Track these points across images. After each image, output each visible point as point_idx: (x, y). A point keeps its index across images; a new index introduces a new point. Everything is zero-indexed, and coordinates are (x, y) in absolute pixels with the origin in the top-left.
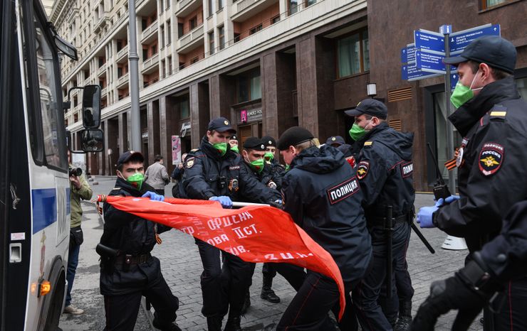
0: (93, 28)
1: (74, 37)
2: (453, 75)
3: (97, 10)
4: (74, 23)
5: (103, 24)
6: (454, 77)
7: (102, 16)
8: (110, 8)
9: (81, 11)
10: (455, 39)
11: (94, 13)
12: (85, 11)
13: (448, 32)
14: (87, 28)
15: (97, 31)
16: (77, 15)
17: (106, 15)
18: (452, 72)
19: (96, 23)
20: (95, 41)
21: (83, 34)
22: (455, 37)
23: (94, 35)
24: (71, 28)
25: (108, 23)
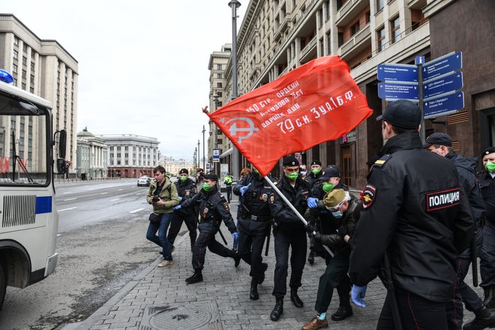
0: (249, 76)
2: (425, 102)
3: (251, 63)
5: (255, 73)
6: (426, 104)
7: (254, 67)
8: (259, 60)
10: (427, 69)
11: (250, 65)
12: (245, 64)
13: (421, 62)
14: (246, 77)
15: (252, 78)
17: (257, 66)
18: (425, 100)
19: (251, 72)
22: (426, 67)
23: (250, 81)
25: (258, 71)
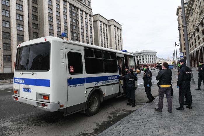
0: (199, 14)
1: (193, 18)
4: (193, 14)
9: (195, 9)
12: (195, 8)
14: (197, 14)
16: (193, 10)
20: (200, 18)
21: (196, 17)
23: (199, 16)
24: (192, 16)
